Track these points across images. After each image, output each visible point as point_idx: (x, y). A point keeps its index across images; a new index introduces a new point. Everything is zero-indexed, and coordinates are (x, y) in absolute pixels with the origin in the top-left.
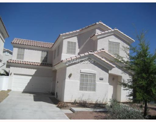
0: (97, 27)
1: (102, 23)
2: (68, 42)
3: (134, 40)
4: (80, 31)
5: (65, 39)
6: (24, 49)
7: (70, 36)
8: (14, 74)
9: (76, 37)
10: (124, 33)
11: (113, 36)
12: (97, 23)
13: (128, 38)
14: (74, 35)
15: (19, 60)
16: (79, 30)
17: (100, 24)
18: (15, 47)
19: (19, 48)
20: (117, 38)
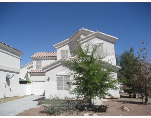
0: (81, 33)
1: (85, 29)
2: (61, 51)
3: (117, 38)
4: (70, 39)
5: (58, 48)
6: (41, 60)
7: (62, 45)
8: (35, 81)
9: (68, 45)
10: (105, 34)
11: (96, 39)
12: (80, 30)
13: (110, 37)
14: (65, 44)
15: (38, 70)
16: (68, 39)
17: (82, 30)
18: (34, 60)
19: (37, 60)
20: (100, 40)
